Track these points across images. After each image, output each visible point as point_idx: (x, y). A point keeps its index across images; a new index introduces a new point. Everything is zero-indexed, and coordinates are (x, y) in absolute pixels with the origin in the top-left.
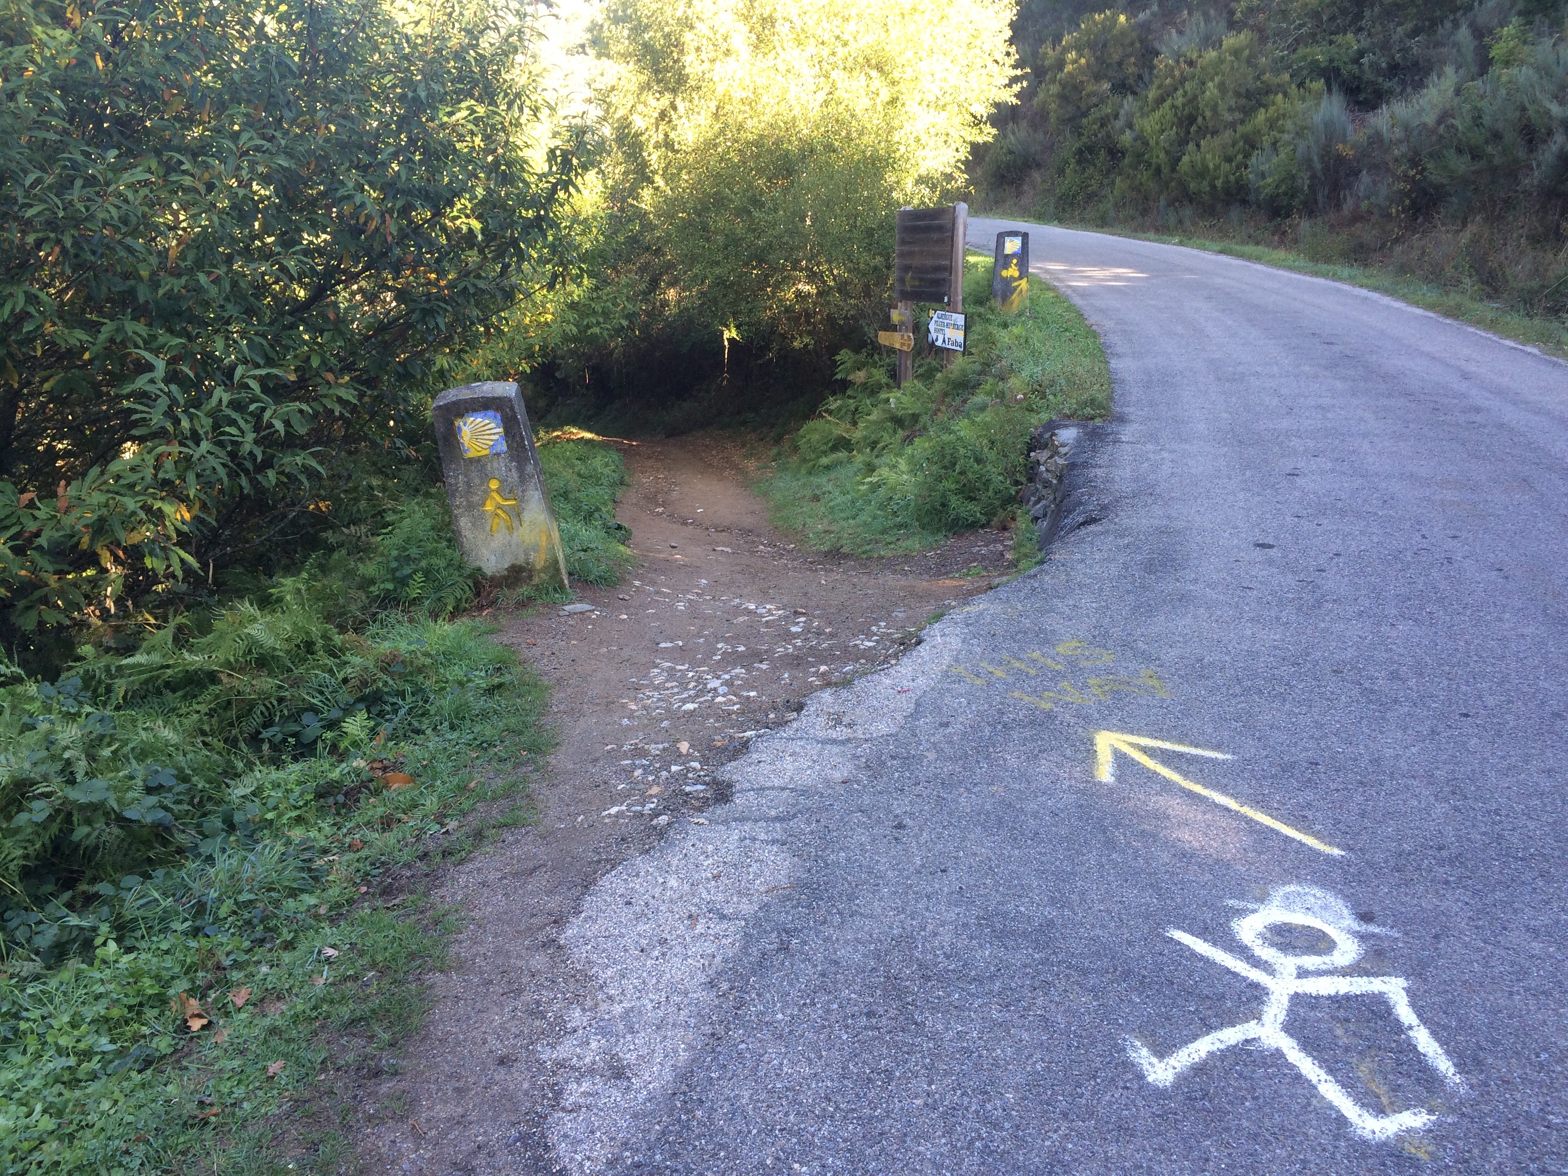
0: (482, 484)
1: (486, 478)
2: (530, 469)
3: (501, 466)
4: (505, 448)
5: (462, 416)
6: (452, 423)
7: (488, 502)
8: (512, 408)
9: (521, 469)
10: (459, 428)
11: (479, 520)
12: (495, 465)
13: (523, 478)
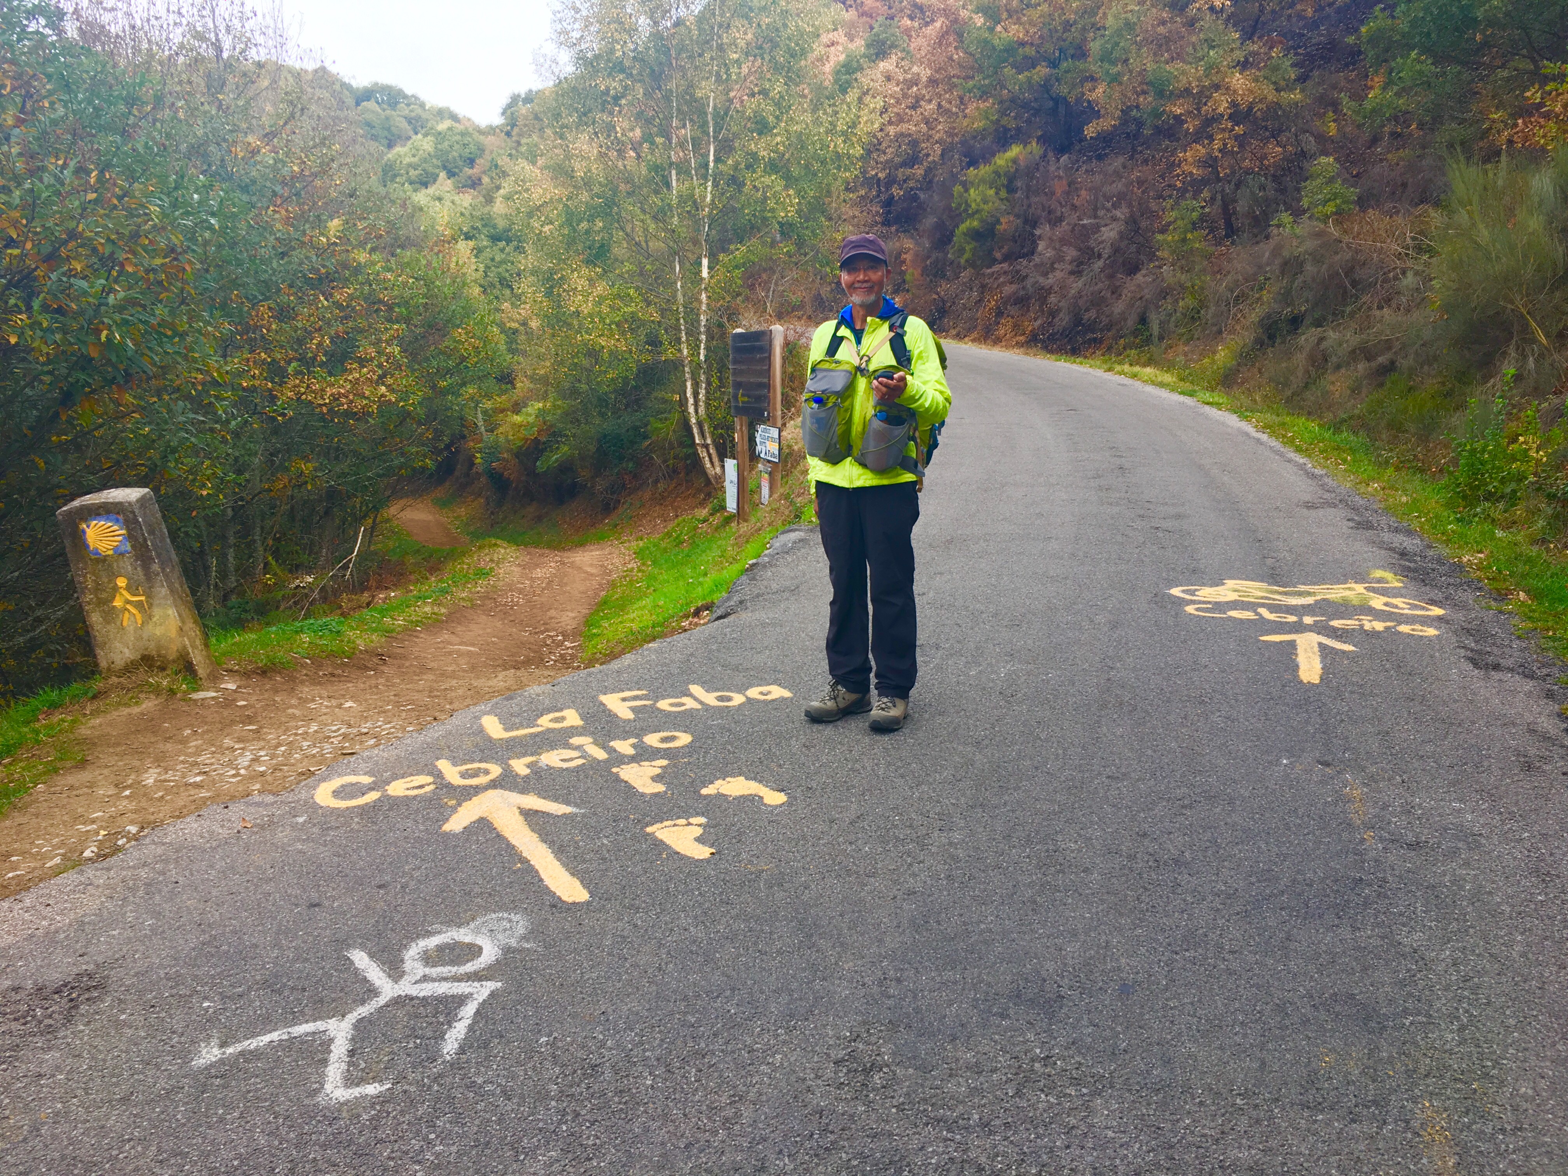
0: (110, 581)
1: (114, 576)
2: (156, 567)
3: (127, 564)
4: (129, 548)
5: (85, 520)
6: (77, 526)
7: (118, 598)
8: (133, 512)
9: (146, 568)
10: (84, 532)
11: (111, 615)
12: (121, 564)
13: (149, 576)
